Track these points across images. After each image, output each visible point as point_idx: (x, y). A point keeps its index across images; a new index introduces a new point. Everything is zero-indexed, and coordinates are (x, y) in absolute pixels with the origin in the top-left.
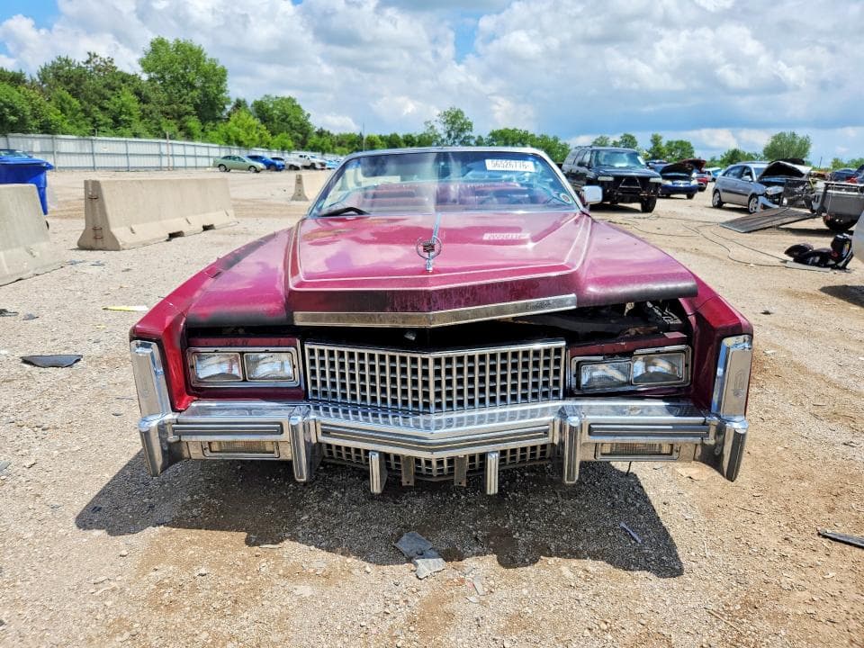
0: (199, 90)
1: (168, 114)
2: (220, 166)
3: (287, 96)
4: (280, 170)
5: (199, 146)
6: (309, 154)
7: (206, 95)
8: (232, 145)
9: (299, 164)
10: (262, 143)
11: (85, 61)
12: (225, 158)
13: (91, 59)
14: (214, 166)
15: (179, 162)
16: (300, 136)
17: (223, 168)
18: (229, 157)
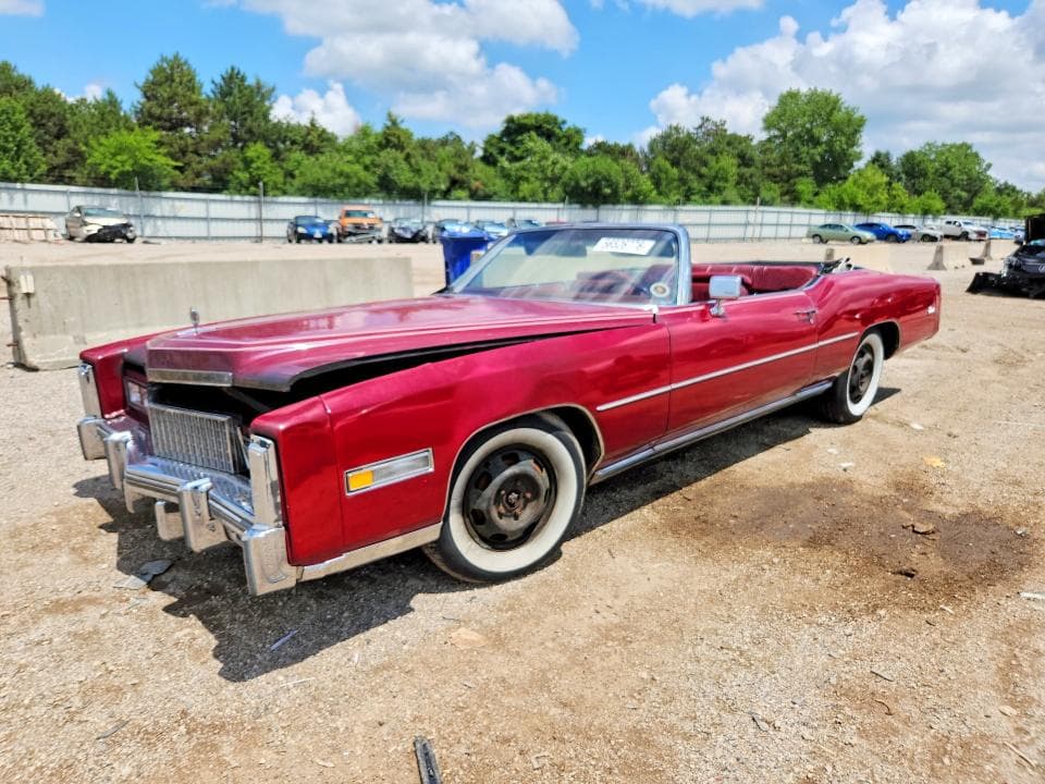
0: (824, 146)
1: (775, 177)
2: (814, 236)
3: (959, 142)
4: (904, 241)
5: (798, 213)
6: (961, 219)
7: (830, 151)
8: (845, 210)
9: (938, 234)
10: (893, 205)
11: (697, 126)
12: (825, 226)
13: (703, 124)
14: (808, 237)
15: (768, 232)
16: (964, 194)
17: (817, 239)
18: (830, 226)
